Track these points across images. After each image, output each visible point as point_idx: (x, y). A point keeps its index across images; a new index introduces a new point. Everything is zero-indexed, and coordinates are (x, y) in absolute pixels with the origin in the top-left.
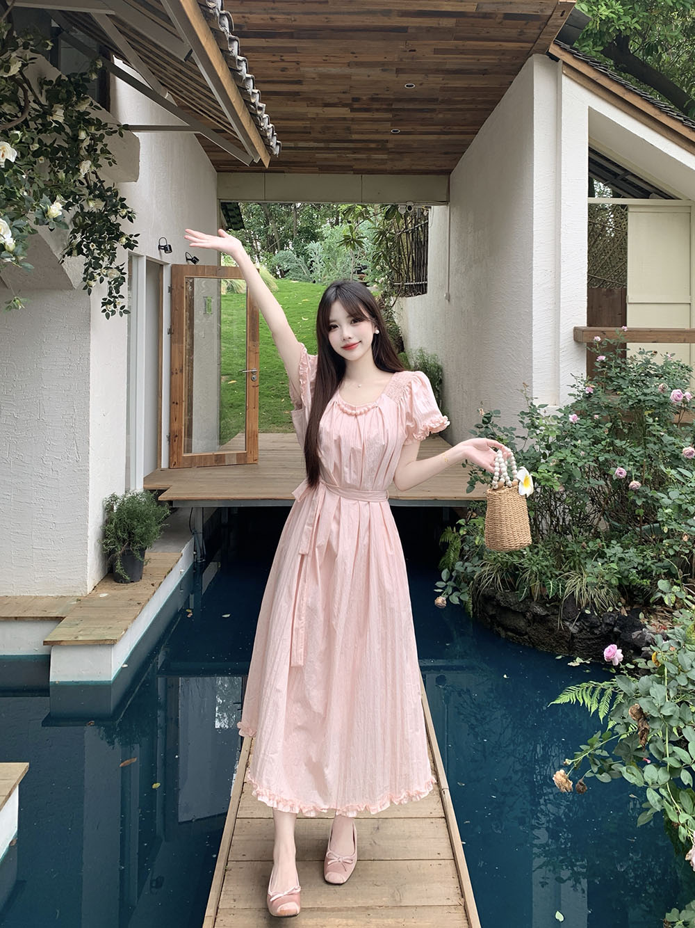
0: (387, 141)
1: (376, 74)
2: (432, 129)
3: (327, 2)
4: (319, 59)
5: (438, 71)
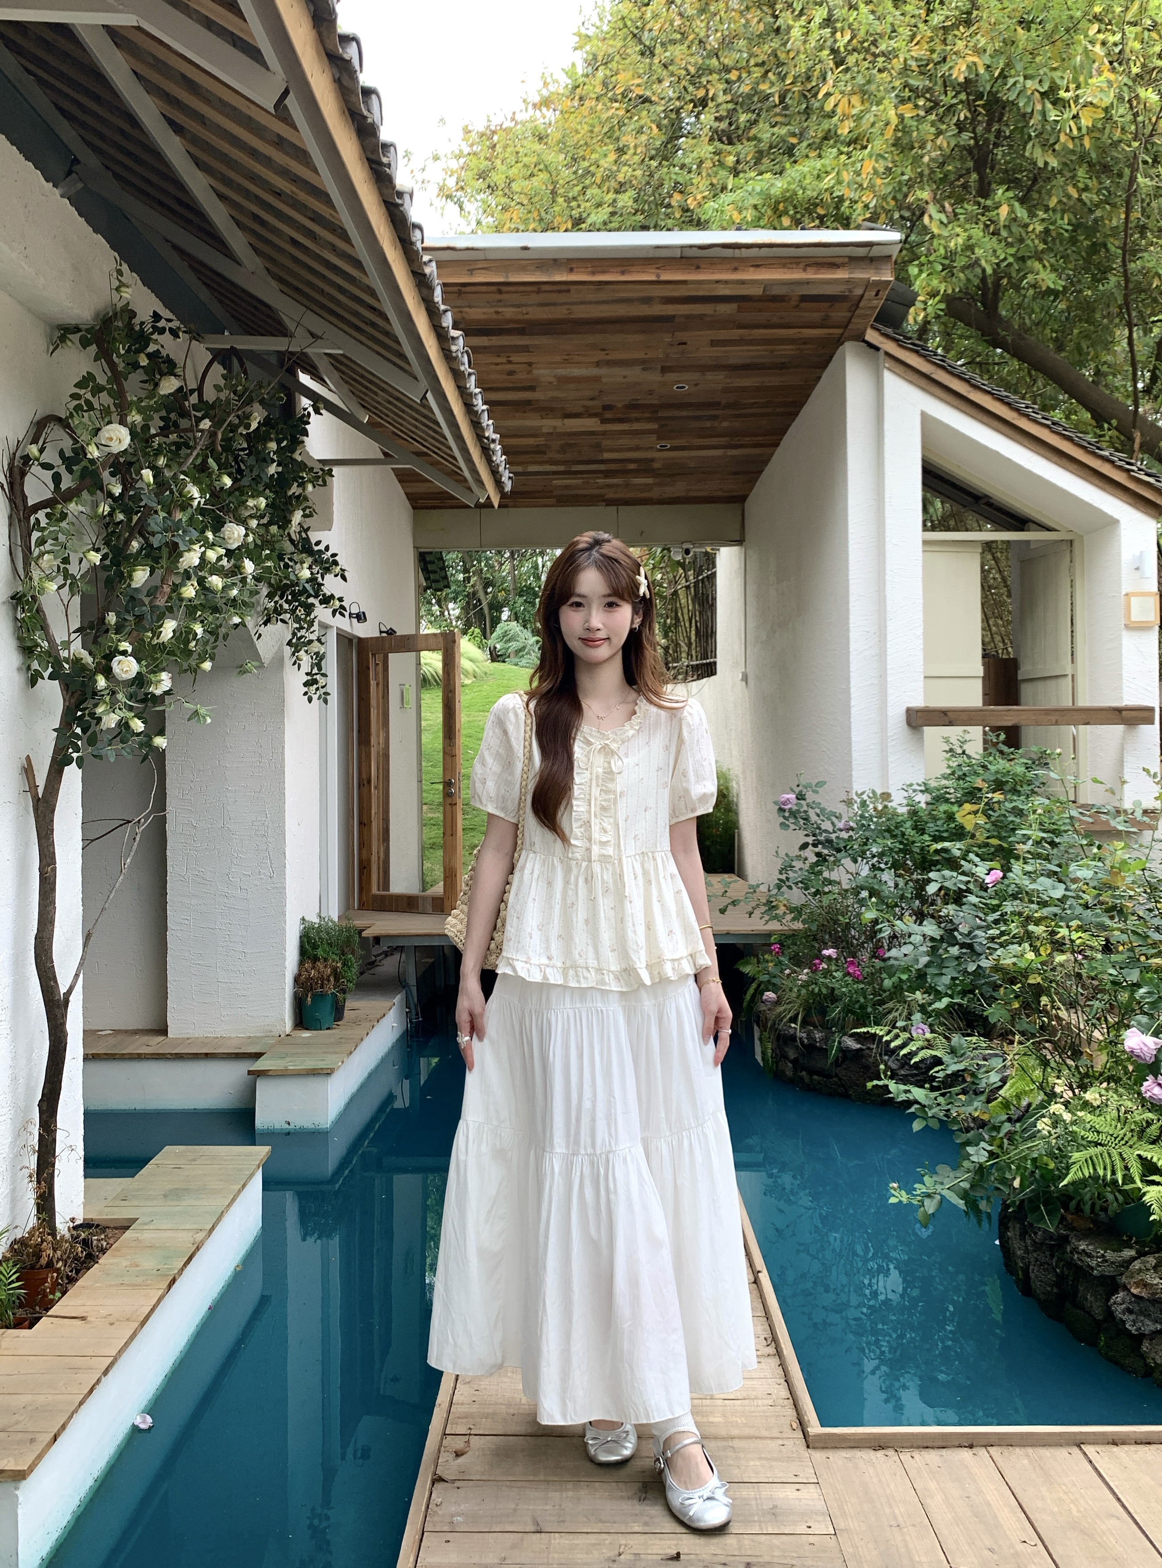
0: (652, 460)
1: (634, 374)
2: (715, 441)
3: (568, 291)
4: (558, 358)
5: (718, 367)
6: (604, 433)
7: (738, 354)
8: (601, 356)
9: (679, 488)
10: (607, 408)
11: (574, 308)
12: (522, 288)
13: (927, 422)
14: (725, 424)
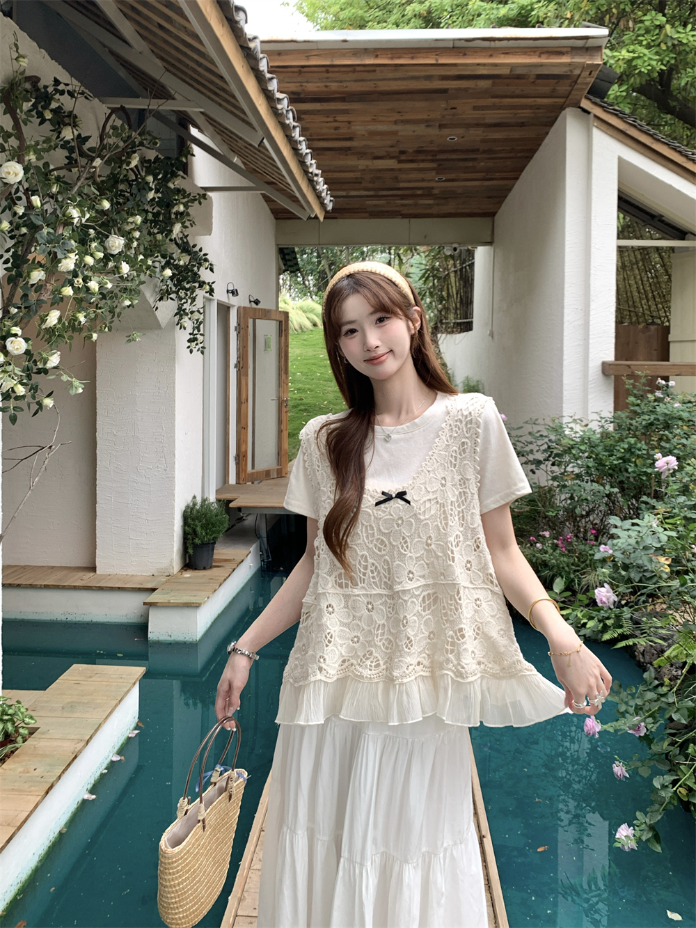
0: (433, 188)
1: (421, 130)
2: (475, 175)
3: (374, 71)
4: (368, 119)
5: (478, 125)
6: (400, 170)
7: (492, 116)
8: (398, 117)
9: (450, 207)
10: (402, 152)
11: (380, 83)
12: (343, 69)
13: (623, 165)
14: (482, 164)
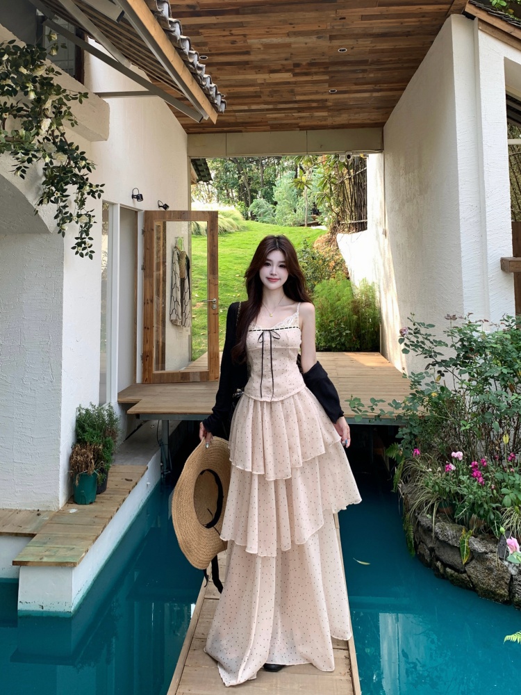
0: (326, 100)
1: (312, 41)
2: (365, 87)
5: (366, 35)
6: (295, 83)
7: (379, 26)
8: (289, 29)
9: (343, 118)
10: (297, 65)
14: (372, 75)
